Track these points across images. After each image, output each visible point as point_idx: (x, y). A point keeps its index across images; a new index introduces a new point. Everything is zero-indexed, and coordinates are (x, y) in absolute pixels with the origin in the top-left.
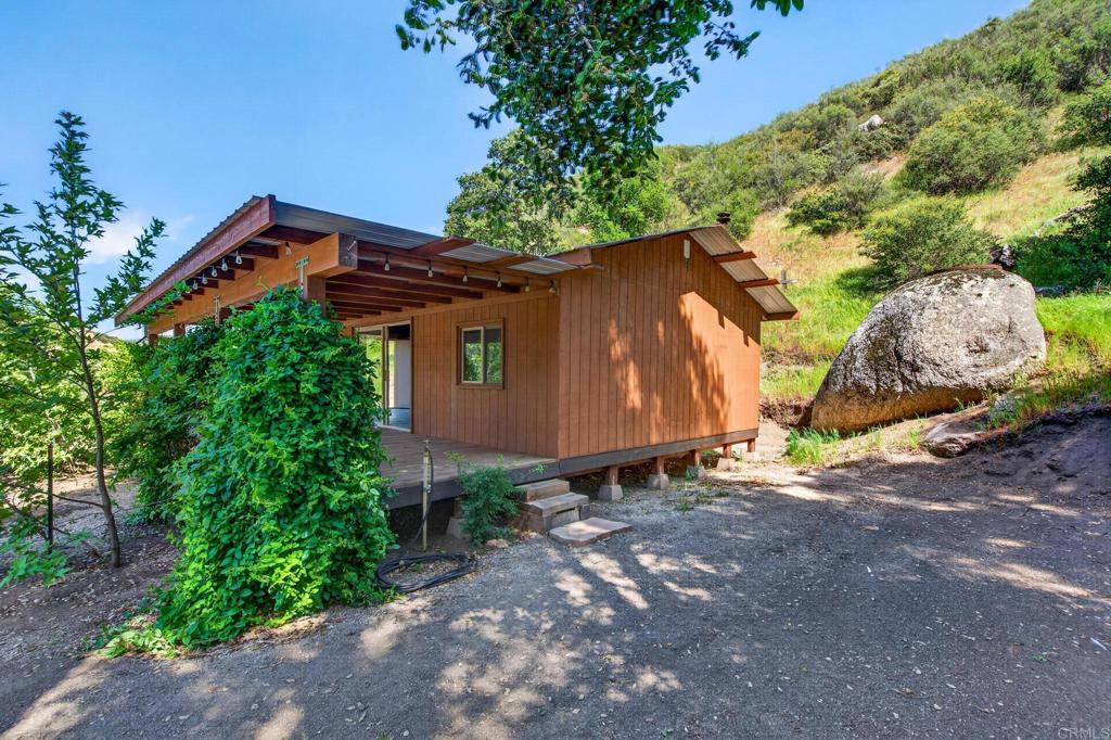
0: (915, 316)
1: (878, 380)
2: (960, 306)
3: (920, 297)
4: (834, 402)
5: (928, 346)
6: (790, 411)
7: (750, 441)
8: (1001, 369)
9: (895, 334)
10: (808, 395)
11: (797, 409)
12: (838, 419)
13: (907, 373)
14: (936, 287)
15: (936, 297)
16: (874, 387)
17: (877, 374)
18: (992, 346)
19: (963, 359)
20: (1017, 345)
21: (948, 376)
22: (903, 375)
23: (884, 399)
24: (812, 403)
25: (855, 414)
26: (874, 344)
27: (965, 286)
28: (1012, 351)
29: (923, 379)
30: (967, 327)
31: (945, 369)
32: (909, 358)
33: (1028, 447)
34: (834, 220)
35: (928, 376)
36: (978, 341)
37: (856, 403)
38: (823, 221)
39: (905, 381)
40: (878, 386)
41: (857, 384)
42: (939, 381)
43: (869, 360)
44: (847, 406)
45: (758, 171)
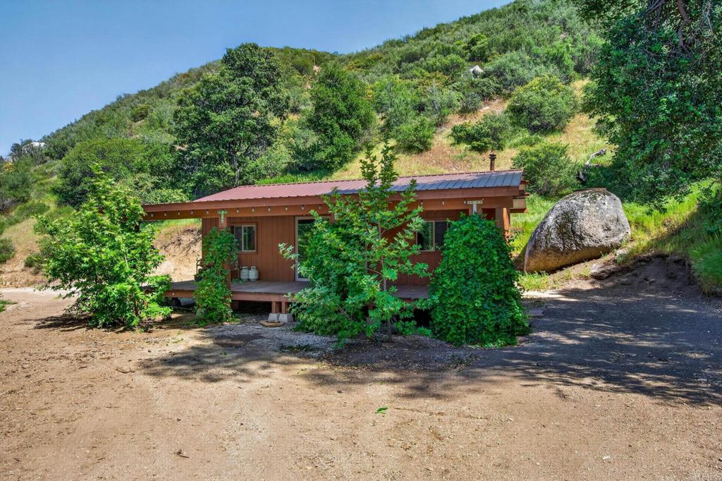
0: (579, 213)
1: (564, 244)
2: (598, 208)
3: (579, 203)
4: (541, 256)
5: (587, 227)
8: (616, 238)
9: (570, 221)
12: (544, 265)
13: (578, 240)
14: (586, 199)
15: (587, 204)
16: (562, 247)
17: (563, 241)
18: (612, 227)
19: (602, 234)
20: (621, 227)
21: (596, 242)
22: (576, 241)
23: (567, 254)
25: (553, 261)
26: (560, 226)
27: (599, 199)
28: (619, 229)
29: (585, 243)
30: (602, 219)
31: (594, 238)
32: (579, 233)
33: (635, 272)
34: (485, 143)
35: (587, 242)
36: (607, 225)
37: (553, 256)
38: (479, 143)
39: (577, 245)
40: (564, 247)
41: (553, 247)
42: (592, 244)
43: (559, 234)
44: (548, 258)
45: (424, 100)
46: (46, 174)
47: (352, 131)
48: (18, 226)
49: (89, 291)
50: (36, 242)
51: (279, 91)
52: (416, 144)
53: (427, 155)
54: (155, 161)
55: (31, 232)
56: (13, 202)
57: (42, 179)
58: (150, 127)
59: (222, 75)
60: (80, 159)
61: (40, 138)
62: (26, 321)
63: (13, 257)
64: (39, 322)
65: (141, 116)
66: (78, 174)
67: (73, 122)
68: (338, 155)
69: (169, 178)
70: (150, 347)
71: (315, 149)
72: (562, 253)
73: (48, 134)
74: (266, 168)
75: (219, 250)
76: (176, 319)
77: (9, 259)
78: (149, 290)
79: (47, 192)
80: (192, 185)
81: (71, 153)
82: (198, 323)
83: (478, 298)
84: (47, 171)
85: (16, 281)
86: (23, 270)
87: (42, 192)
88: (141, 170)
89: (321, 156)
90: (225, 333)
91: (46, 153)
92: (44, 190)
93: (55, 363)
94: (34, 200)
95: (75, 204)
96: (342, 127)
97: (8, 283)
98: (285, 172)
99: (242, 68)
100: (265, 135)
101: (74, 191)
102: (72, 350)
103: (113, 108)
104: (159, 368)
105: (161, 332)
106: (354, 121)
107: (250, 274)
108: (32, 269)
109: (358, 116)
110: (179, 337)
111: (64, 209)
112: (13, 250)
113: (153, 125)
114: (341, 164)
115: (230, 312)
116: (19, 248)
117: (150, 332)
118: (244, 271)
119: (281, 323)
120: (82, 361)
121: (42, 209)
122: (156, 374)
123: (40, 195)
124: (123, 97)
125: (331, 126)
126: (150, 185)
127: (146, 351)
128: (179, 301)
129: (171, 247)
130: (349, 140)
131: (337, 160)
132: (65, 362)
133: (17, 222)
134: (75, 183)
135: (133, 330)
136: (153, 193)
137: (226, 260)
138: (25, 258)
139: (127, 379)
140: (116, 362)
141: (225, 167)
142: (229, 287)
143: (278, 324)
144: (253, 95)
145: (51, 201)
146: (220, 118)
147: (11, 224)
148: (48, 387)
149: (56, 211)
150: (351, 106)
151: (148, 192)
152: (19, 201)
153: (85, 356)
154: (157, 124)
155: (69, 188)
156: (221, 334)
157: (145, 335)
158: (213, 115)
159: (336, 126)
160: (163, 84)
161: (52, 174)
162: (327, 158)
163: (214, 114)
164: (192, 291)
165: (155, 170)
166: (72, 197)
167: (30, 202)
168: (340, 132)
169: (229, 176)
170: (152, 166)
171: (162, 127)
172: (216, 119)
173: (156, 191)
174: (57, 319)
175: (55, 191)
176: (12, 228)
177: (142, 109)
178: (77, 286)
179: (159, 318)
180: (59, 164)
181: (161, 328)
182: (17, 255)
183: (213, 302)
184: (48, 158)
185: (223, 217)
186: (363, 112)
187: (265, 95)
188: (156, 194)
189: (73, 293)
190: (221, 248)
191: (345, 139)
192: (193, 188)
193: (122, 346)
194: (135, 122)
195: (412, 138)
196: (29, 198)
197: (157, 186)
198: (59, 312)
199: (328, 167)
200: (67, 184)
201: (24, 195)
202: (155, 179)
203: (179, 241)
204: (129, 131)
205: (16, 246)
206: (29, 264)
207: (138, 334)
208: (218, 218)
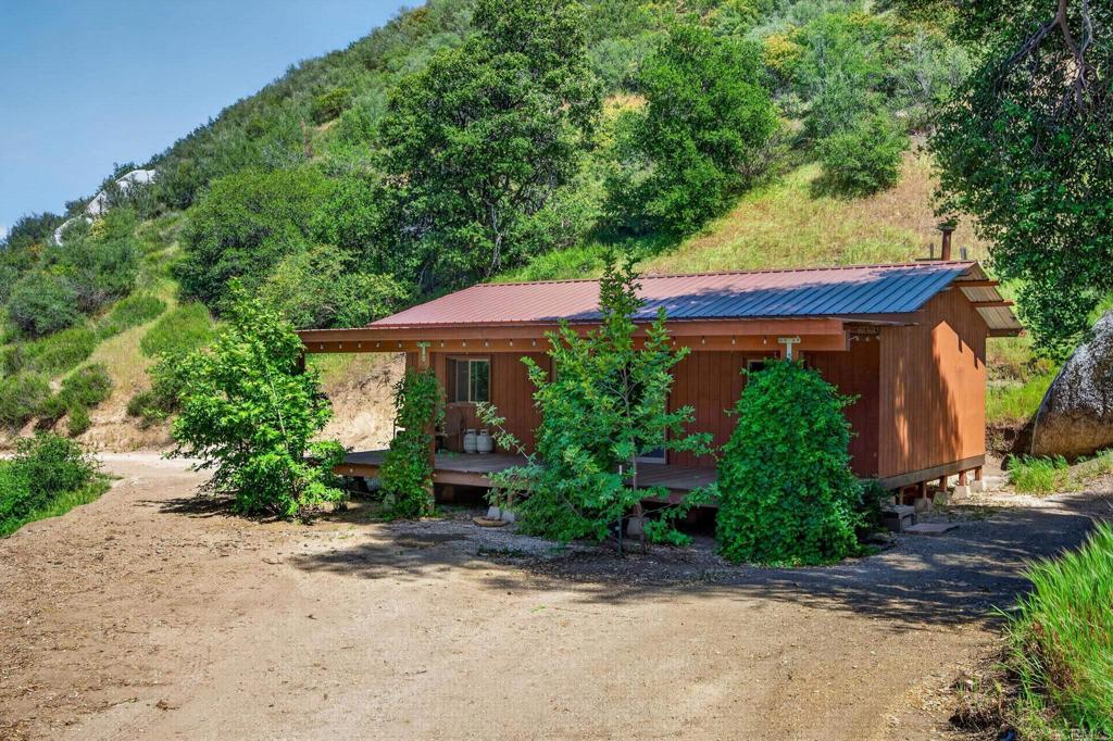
1: (1105, 401)
4: (1059, 424)
6: (1001, 435)
7: (978, 469)
10: (1022, 418)
11: (1008, 434)
12: (1063, 442)
16: (1101, 409)
17: (1104, 396)
23: (1111, 422)
24: (1030, 425)
25: (1082, 436)
26: (1099, 364)
37: (1083, 426)
40: (1105, 408)
41: (1083, 406)
43: (1095, 381)
44: (1073, 429)
45: (893, 72)
46: (160, 239)
47: (722, 154)
48: (116, 340)
49: (231, 461)
50: (146, 372)
51: (579, 76)
52: (860, 177)
53: (885, 199)
54: (346, 219)
55: (137, 353)
56: (107, 294)
57: (153, 250)
58: (344, 138)
59: (469, 50)
60: (216, 214)
61: (147, 160)
62: (144, 503)
63: (109, 397)
64: (162, 505)
65: (331, 111)
66: (213, 244)
67: (206, 123)
68: (693, 203)
69: (373, 250)
70: (307, 541)
71: (648, 192)
72: (1101, 421)
73: (161, 150)
74: (555, 230)
75: (416, 405)
76: (354, 510)
77: (102, 400)
78: (313, 462)
79: (162, 275)
80: (416, 262)
81: (204, 201)
82: (382, 517)
83: (774, 492)
84: (161, 233)
85: (114, 440)
86: (125, 422)
87: (154, 276)
88: (322, 238)
89: (657, 207)
90: (415, 532)
91: (158, 197)
92: (157, 271)
93: (192, 550)
94: (141, 293)
95: (210, 298)
96: (703, 147)
97: (102, 445)
98: (590, 237)
99: (509, 33)
100: (552, 163)
101: (208, 275)
102: (211, 539)
103: (277, 94)
104: (313, 564)
105: (329, 525)
106: (728, 134)
107: (479, 441)
108: (138, 420)
109: (737, 123)
110: (350, 533)
111: (190, 308)
112: (109, 385)
113: (351, 135)
114: (699, 221)
115: (430, 501)
116: (117, 381)
117: (311, 524)
118: (468, 436)
119: (503, 522)
120: (223, 550)
121: (154, 309)
122: (308, 569)
123: (151, 280)
124: (297, 67)
125: (680, 144)
126: (338, 267)
127: (301, 545)
128: (365, 483)
129: (372, 385)
130: (716, 173)
131: (689, 214)
132: (203, 551)
133: (114, 332)
134: (210, 259)
135: (290, 521)
136: (343, 280)
137: (426, 419)
138: (128, 399)
139: (273, 569)
140: (263, 554)
141: (472, 231)
142: (431, 462)
143: (500, 524)
144: (526, 89)
145: (167, 292)
146: (464, 137)
147: (105, 336)
148: (189, 570)
149: (177, 313)
150: (723, 100)
151: (335, 279)
152: (115, 293)
153: (227, 545)
154: (358, 132)
155: (200, 268)
156: (409, 531)
157: (304, 527)
158: (450, 131)
159: (690, 144)
160: (376, 34)
161: (169, 240)
162: (668, 211)
163: (453, 129)
164: (376, 467)
165: (347, 240)
166: (204, 285)
167: (135, 295)
168: (696, 157)
169: (482, 249)
170: (341, 231)
171: (367, 137)
172: (456, 140)
173: (349, 276)
174: (186, 502)
175: (175, 273)
176: (105, 343)
177: (332, 97)
178: (215, 453)
179: (329, 507)
180: (182, 220)
181: (328, 520)
182: (115, 394)
183: (405, 484)
184: (163, 205)
185: (424, 352)
186: (746, 113)
187: (552, 85)
188: (348, 283)
189: (210, 462)
190: (420, 401)
191: (708, 169)
192: (418, 269)
193: (272, 538)
194: (319, 124)
195: (853, 162)
196: (133, 286)
197: (349, 267)
198: (189, 494)
199: (673, 228)
200: (195, 261)
201: (125, 282)
202: (346, 255)
203: (385, 373)
204: (305, 150)
205: (114, 377)
206: (133, 412)
207: (296, 525)
208: (417, 353)
